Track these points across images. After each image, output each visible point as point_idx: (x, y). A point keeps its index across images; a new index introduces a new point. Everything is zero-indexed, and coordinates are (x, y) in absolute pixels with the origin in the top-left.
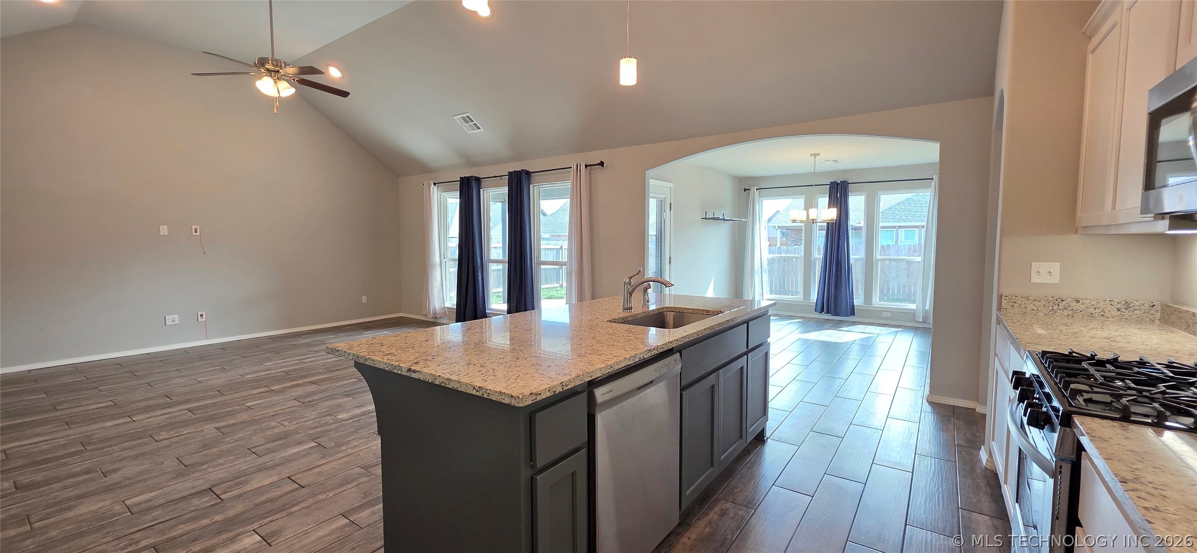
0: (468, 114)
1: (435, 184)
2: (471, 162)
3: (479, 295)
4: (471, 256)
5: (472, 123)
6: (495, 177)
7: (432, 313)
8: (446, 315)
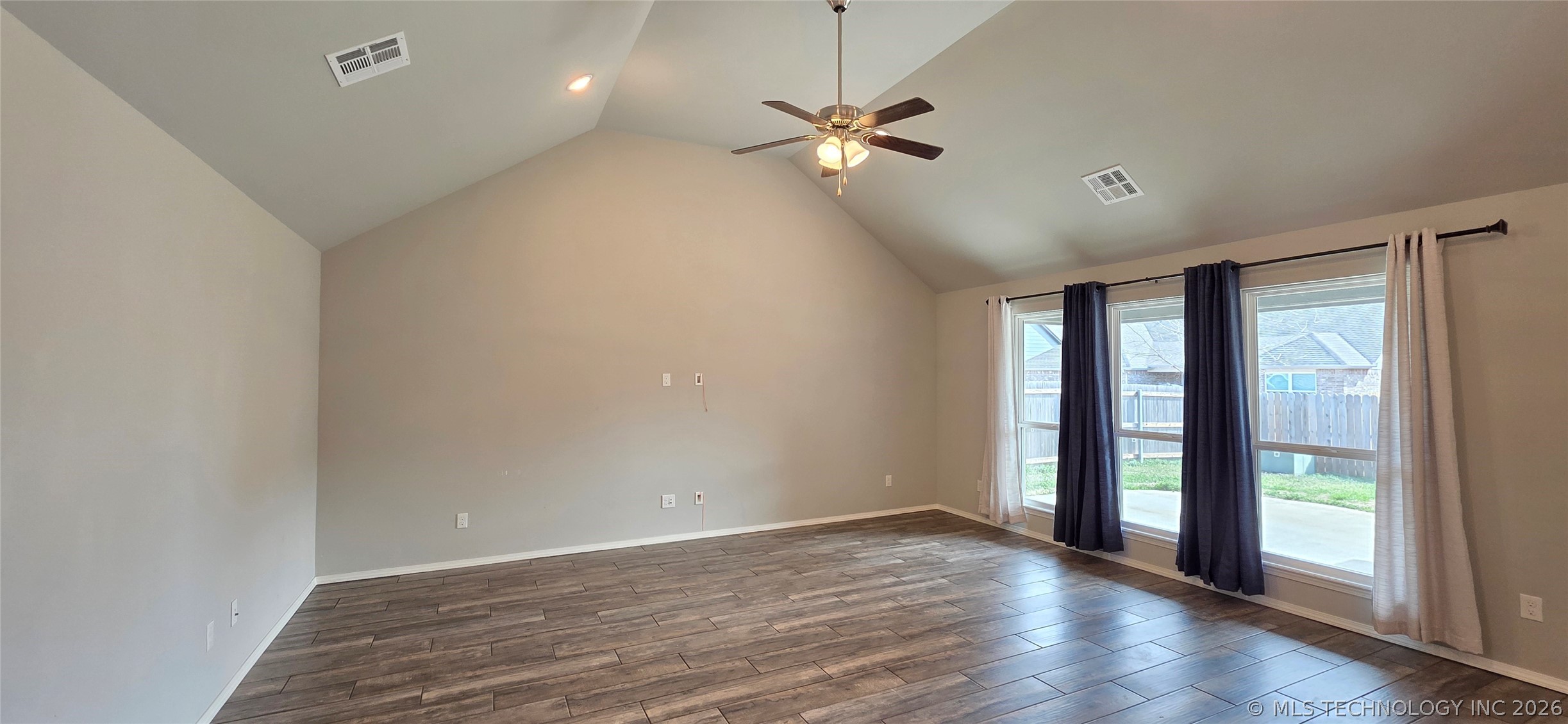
0: (1116, 169)
1: (1008, 300)
2: (1087, 259)
3: (1107, 497)
4: (1089, 424)
5: (1120, 185)
6: (1147, 279)
7: (1001, 515)
8: (1026, 521)
